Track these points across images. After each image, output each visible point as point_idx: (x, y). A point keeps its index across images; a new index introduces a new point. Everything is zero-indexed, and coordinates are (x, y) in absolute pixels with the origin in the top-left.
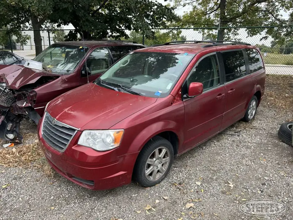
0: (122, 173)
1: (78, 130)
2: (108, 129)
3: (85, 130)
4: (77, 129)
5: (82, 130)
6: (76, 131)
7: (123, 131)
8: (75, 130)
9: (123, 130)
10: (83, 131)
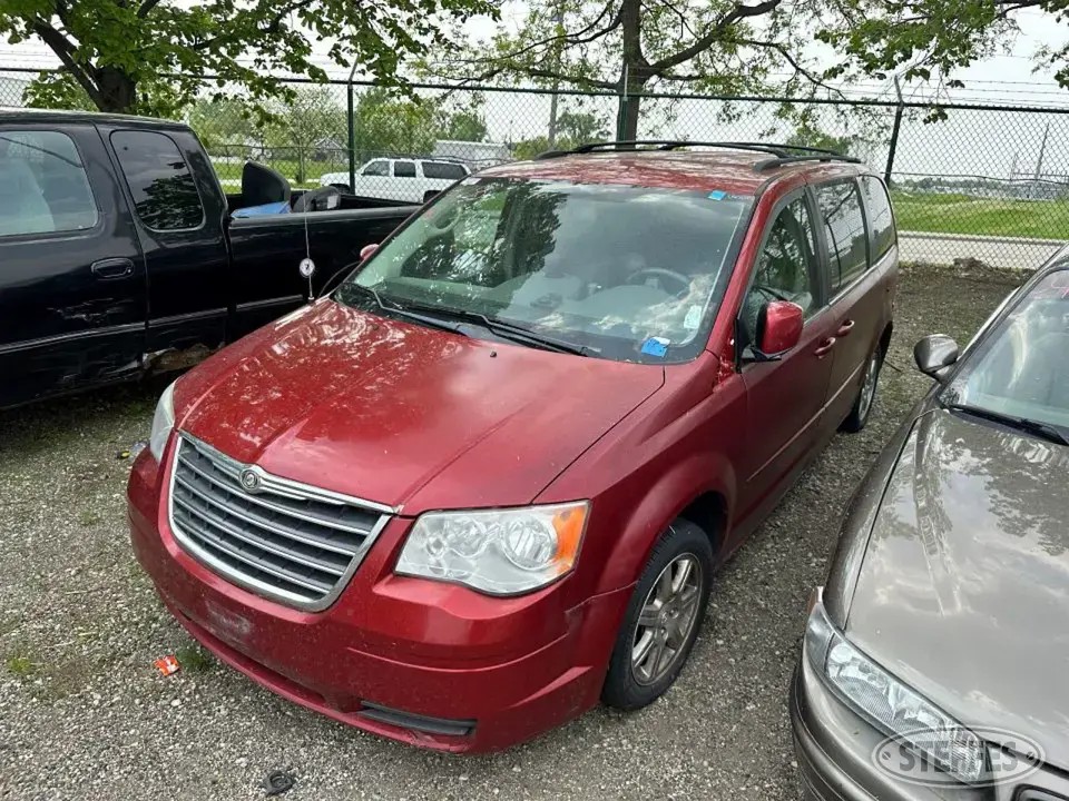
0: (575, 672)
1: (395, 515)
2: (528, 501)
3: (424, 512)
4: (389, 509)
5: (415, 514)
6: (383, 520)
7: (582, 507)
8: (376, 515)
9: (583, 503)
10: (416, 518)
